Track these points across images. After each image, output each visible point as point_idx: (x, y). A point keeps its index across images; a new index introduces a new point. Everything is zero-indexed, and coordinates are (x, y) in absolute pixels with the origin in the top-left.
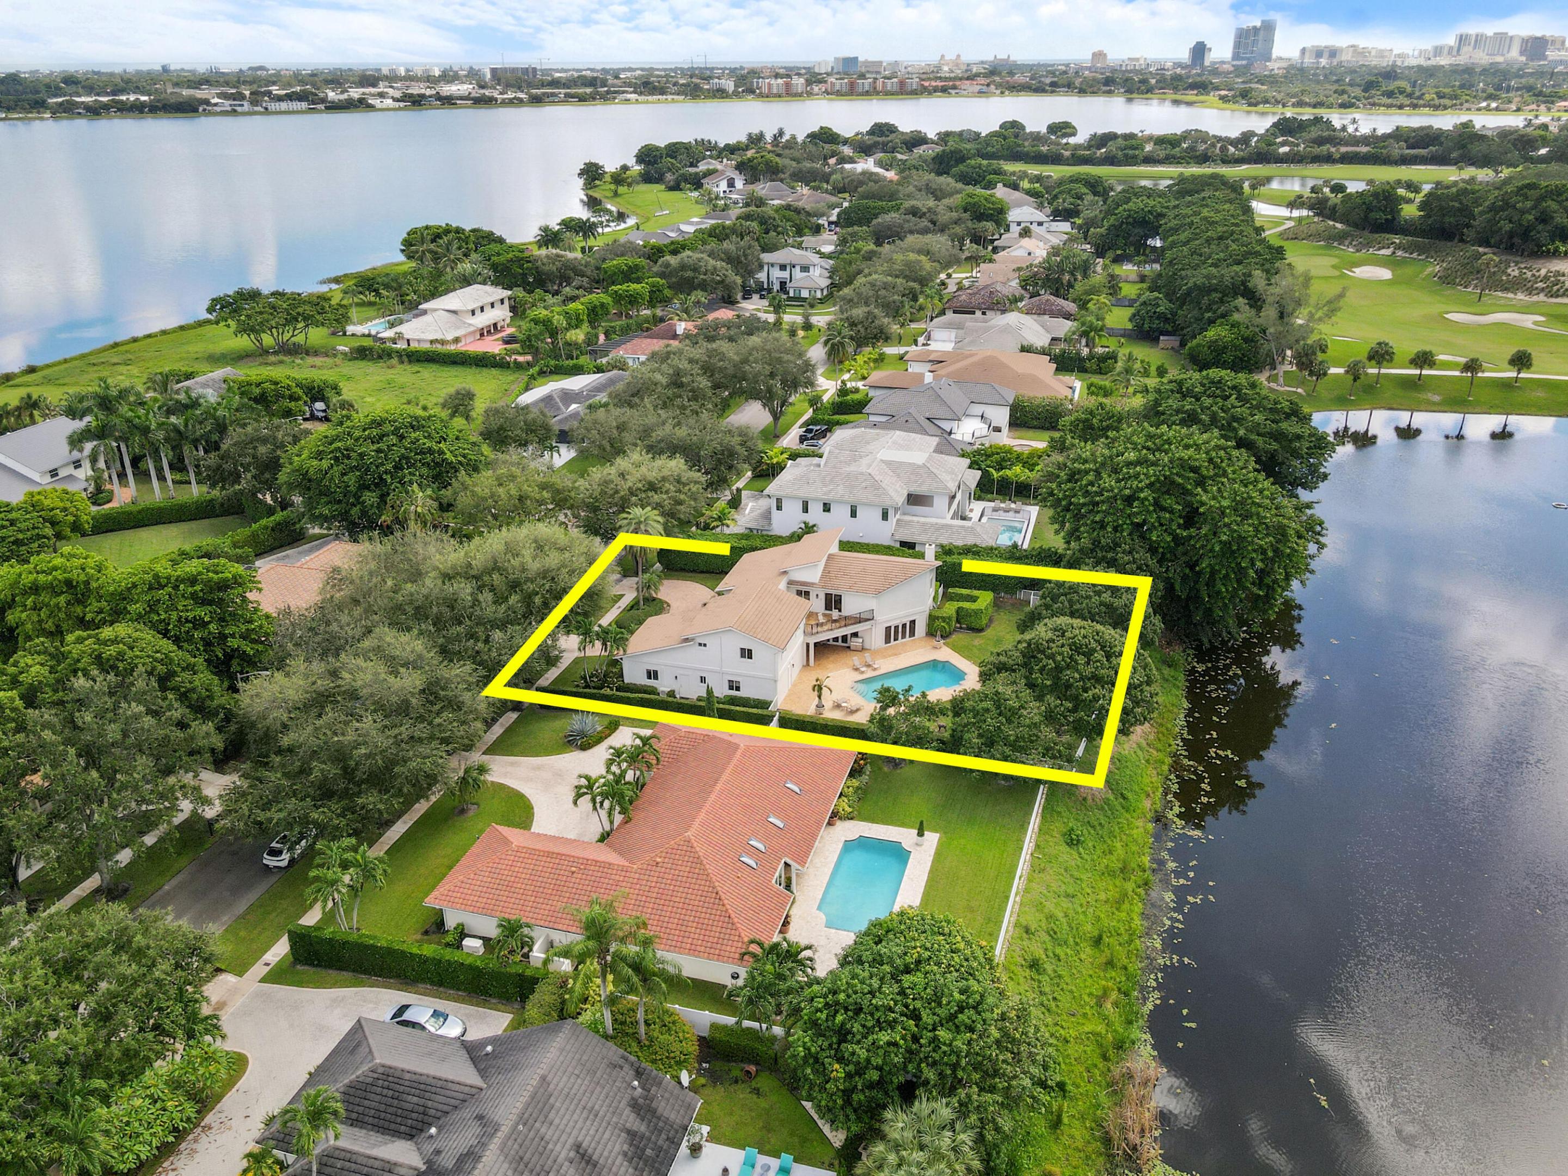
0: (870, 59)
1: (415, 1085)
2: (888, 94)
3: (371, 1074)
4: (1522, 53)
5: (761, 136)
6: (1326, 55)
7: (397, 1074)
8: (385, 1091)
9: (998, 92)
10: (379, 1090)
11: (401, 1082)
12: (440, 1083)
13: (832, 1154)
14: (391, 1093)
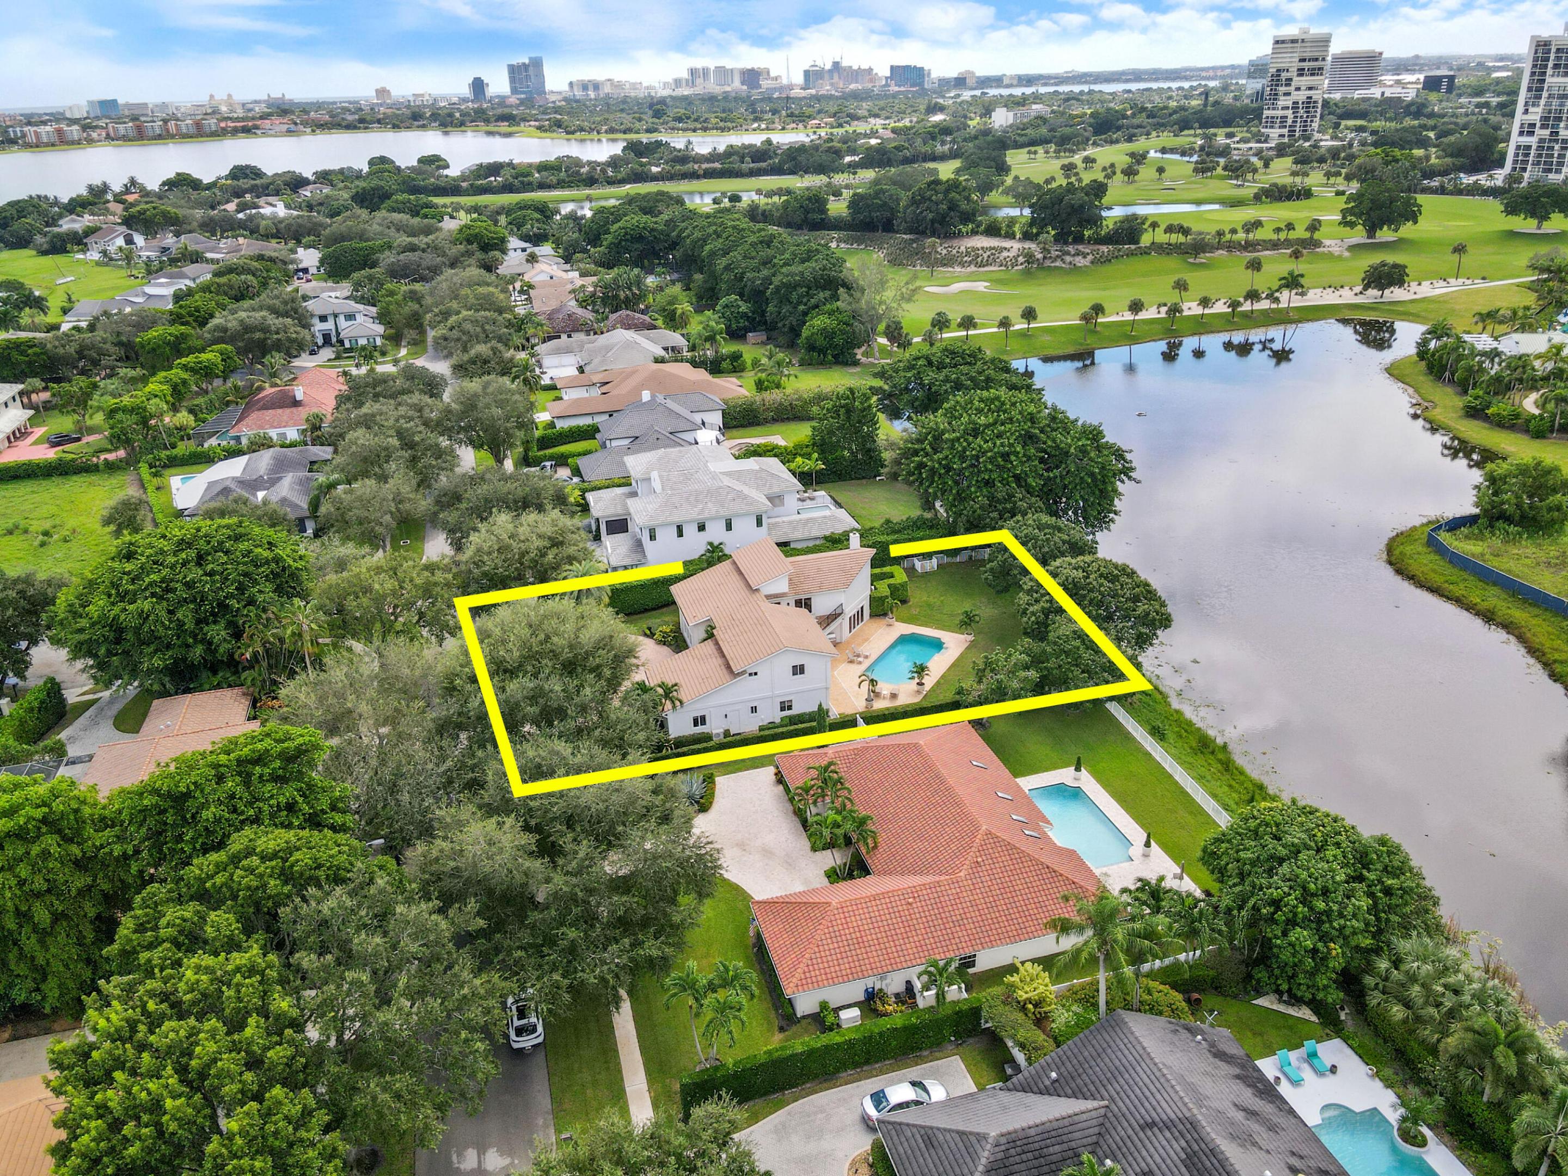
0: (131, 102)
1: (1046, 1135)
2: (185, 137)
3: (997, 1149)
4: (743, 84)
5: (105, 188)
6: (591, 88)
7: (1021, 1135)
8: (1024, 1156)
9: (308, 130)
10: (1017, 1159)
11: (1030, 1140)
12: (1066, 1122)
13: (1319, 1027)
14: (1030, 1155)
